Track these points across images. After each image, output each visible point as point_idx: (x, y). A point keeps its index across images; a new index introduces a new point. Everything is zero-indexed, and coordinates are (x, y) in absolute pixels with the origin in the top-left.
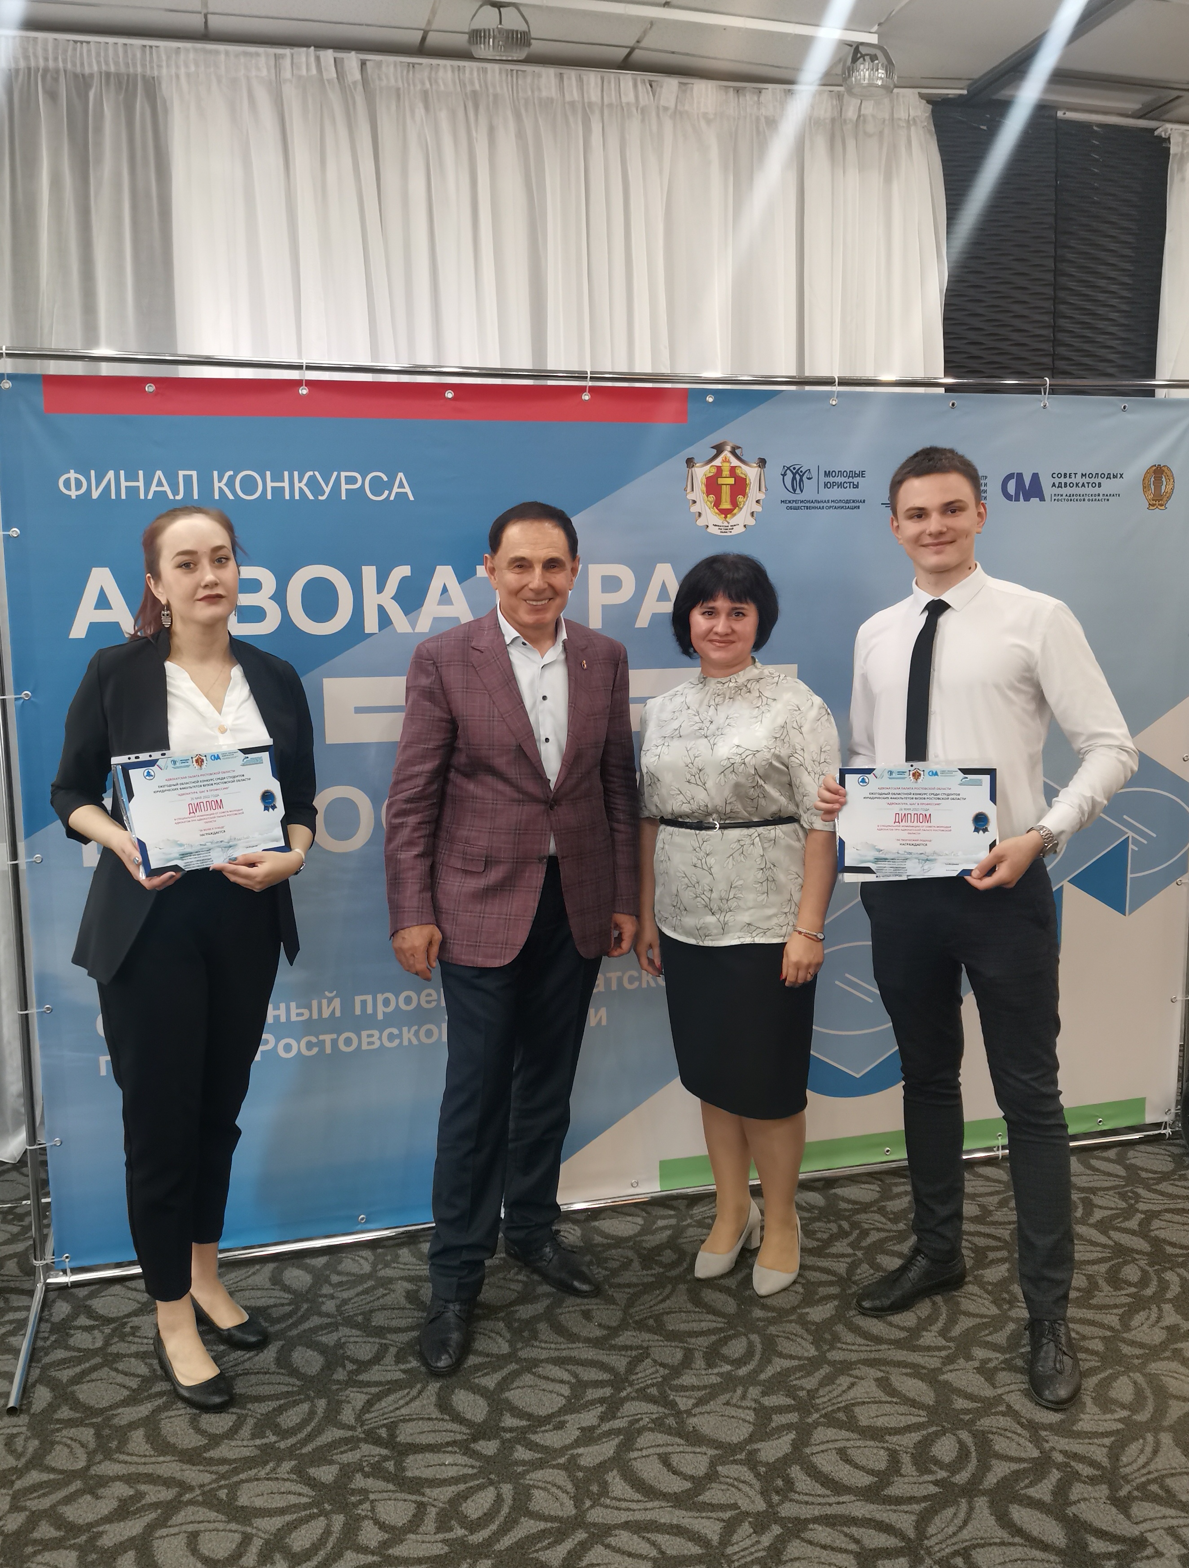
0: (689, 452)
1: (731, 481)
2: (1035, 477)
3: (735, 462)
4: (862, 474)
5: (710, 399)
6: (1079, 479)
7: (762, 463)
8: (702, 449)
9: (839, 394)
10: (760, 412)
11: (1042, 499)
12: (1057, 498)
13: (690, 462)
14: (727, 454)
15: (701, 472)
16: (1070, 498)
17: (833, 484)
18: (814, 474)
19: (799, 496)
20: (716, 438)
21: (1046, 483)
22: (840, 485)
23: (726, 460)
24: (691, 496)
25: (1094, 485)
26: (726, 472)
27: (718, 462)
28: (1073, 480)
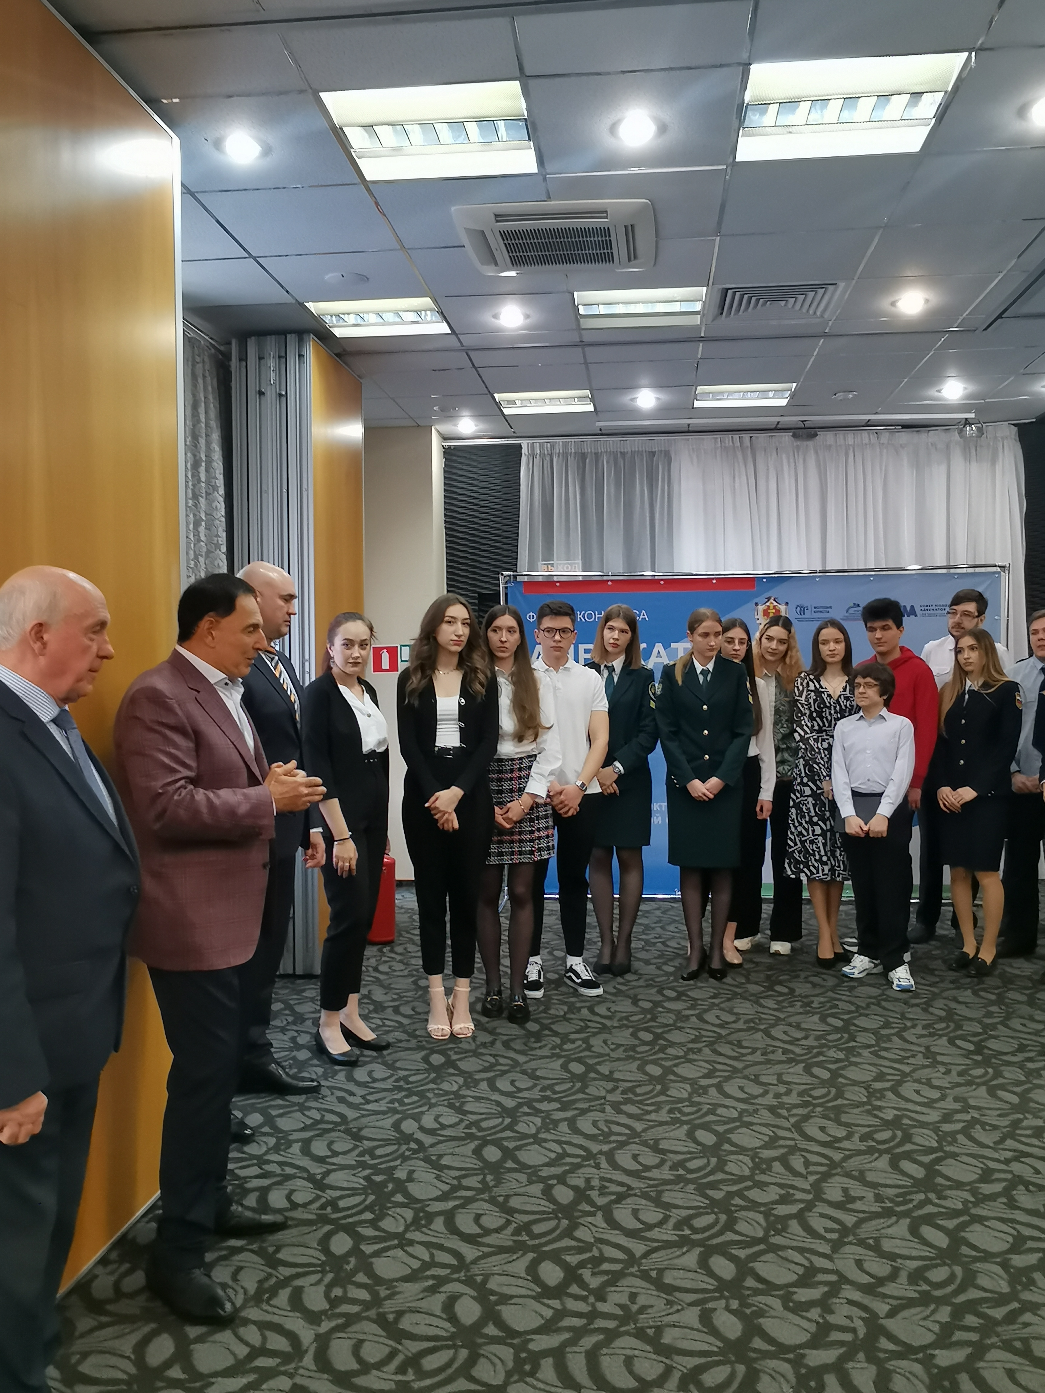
0: (756, 600)
1: (774, 611)
2: (912, 607)
3: (775, 604)
4: (831, 607)
5: (765, 580)
6: (934, 607)
7: (787, 604)
8: (762, 599)
9: (819, 577)
10: (785, 585)
11: (916, 616)
12: (924, 615)
13: (757, 604)
14: (772, 600)
15: (761, 608)
16: (930, 615)
17: (818, 612)
18: (809, 608)
19: (803, 616)
20: (767, 595)
21: (917, 609)
22: (821, 612)
23: (772, 603)
24: (757, 617)
25: (941, 610)
26: (771, 607)
27: (768, 604)
28: (931, 608)
